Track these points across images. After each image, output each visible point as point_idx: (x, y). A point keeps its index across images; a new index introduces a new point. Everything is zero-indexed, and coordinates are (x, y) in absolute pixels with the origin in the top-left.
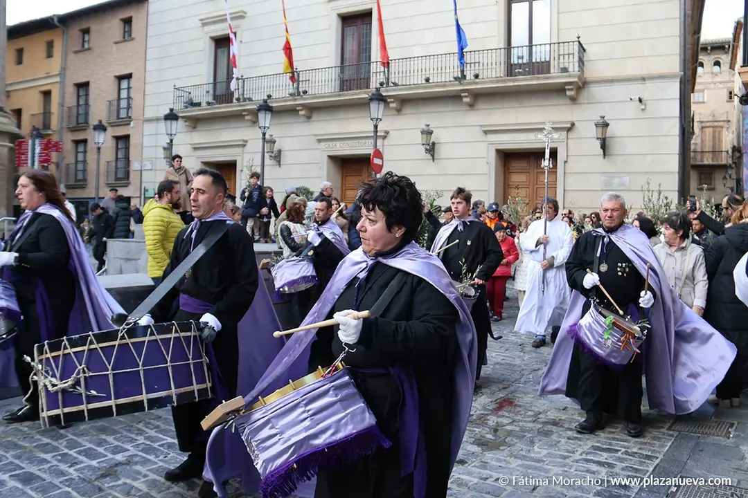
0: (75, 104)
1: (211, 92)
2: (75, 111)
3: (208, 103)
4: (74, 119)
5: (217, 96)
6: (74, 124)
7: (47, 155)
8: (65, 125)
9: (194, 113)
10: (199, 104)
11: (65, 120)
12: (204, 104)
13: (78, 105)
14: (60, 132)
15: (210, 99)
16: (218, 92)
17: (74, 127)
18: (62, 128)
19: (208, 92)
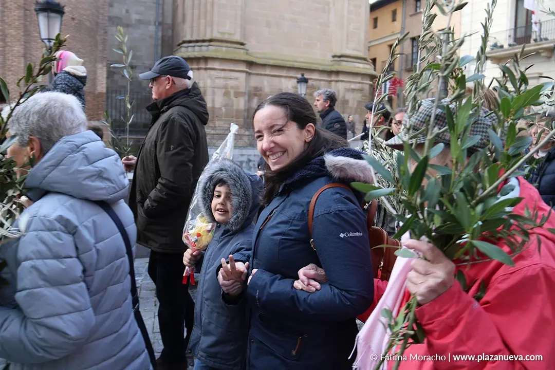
0: (411, 52)
1: (512, 35)
2: (410, 58)
3: (510, 45)
4: (410, 62)
5: (518, 39)
6: (409, 66)
7: (394, 89)
8: (403, 68)
9: (498, 54)
10: (502, 47)
11: (404, 64)
12: (506, 46)
13: (413, 53)
14: (400, 73)
15: (512, 42)
16: (518, 35)
17: (410, 68)
18: (402, 69)
19: (510, 36)
